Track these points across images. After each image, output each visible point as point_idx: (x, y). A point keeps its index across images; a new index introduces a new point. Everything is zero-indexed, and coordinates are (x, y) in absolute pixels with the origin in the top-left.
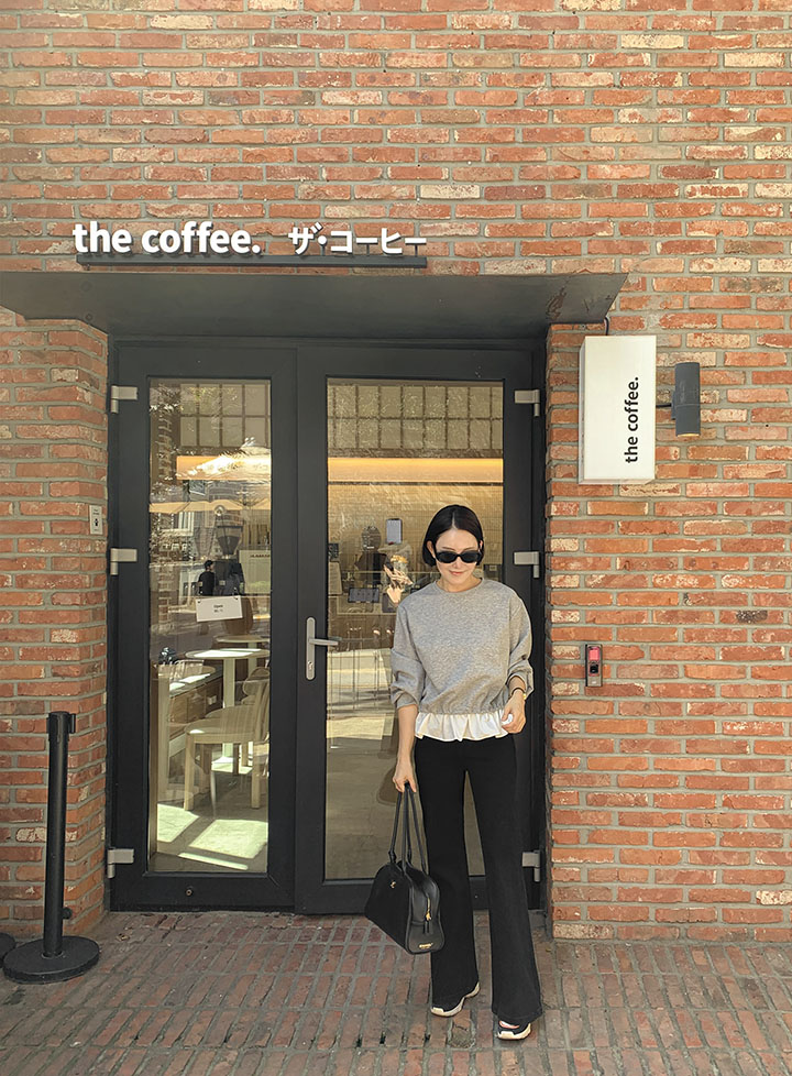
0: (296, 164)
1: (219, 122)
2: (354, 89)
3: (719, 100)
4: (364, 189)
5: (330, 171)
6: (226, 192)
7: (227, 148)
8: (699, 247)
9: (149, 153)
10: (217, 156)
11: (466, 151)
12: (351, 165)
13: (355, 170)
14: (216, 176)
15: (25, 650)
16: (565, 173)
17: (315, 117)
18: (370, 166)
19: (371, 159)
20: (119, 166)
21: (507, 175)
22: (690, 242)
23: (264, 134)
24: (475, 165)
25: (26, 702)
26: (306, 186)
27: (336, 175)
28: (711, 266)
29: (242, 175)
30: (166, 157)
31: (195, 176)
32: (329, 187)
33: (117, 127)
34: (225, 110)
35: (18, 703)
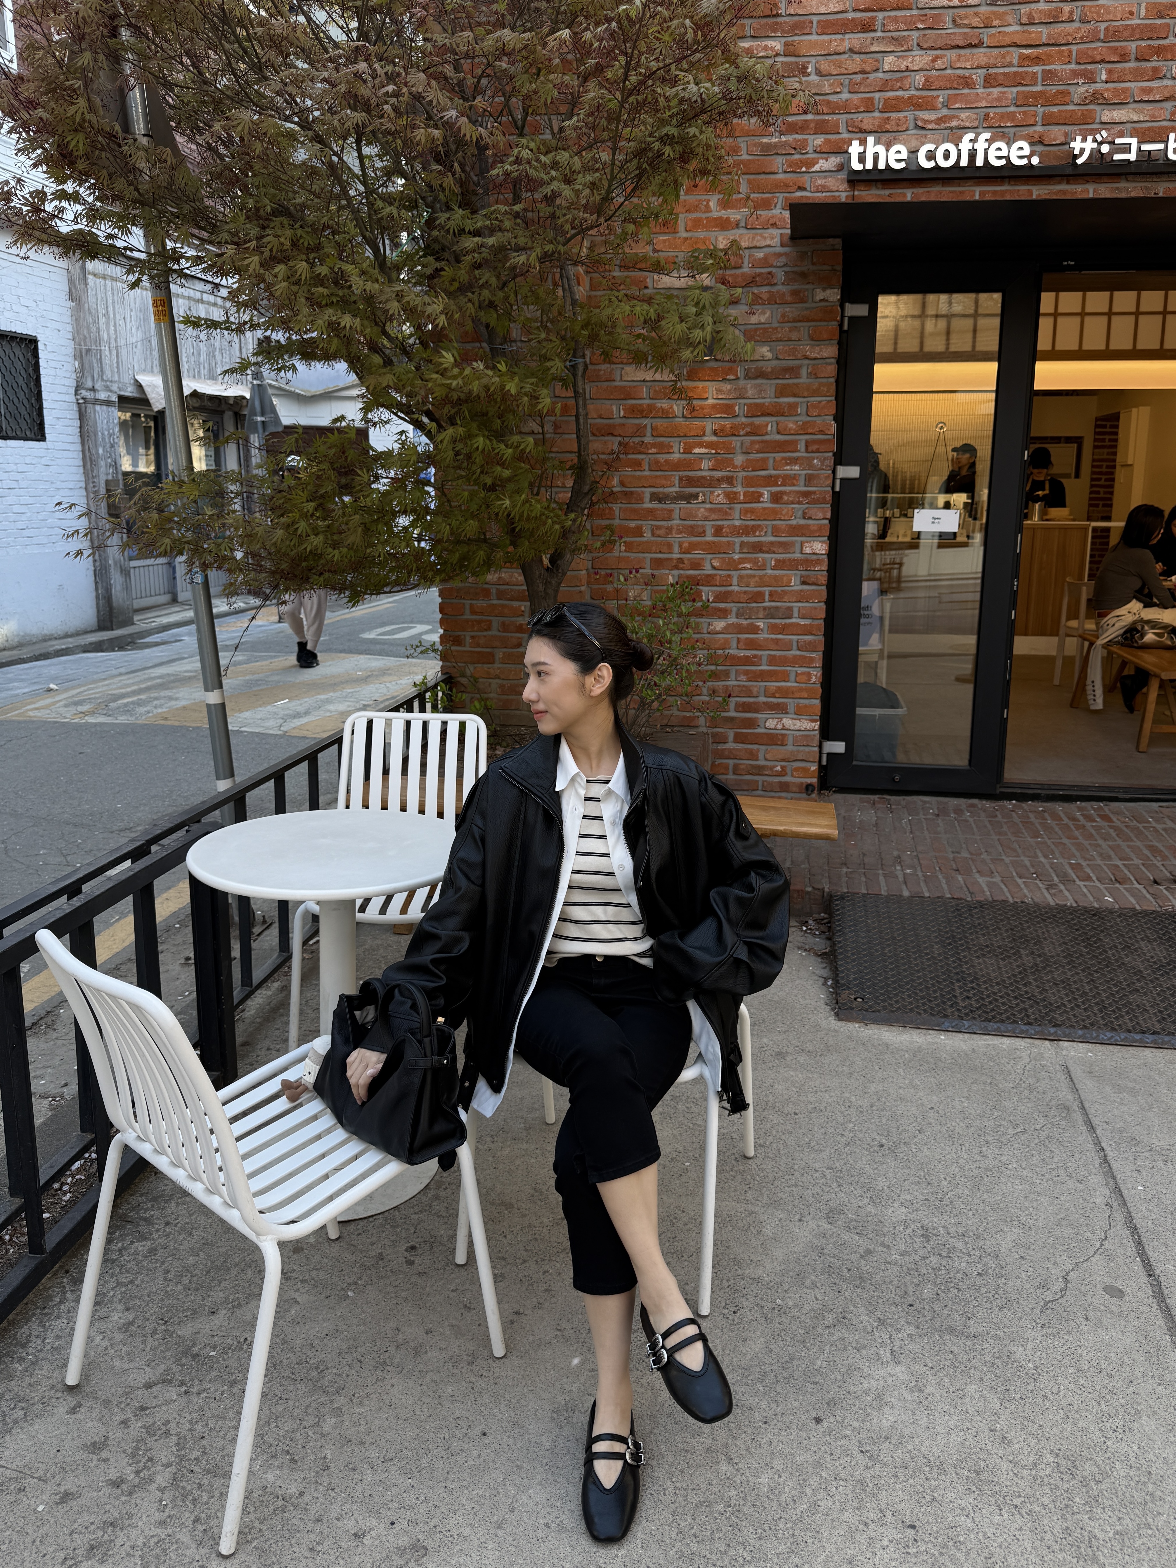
0: (1073, 66)
1: (996, 23)
4: (1145, 90)
5: (1110, 72)
6: (999, 99)
7: (1003, 50)
9: (919, 59)
10: (992, 61)
12: (1132, 64)
13: (1136, 70)
14: (989, 82)
15: (777, 561)
17: (1098, 14)
18: (1153, 64)
19: (1155, 58)
20: (887, 76)
23: (1043, 33)
25: (777, 608)
26: (1082, 89)
27: (1115, 77)
29: (1017, 80)
30: (939, 64)
31: (967, 83)
32: (1108, 90)
33: (890, 34)
34: (1003, 9)
35: (770, 608)
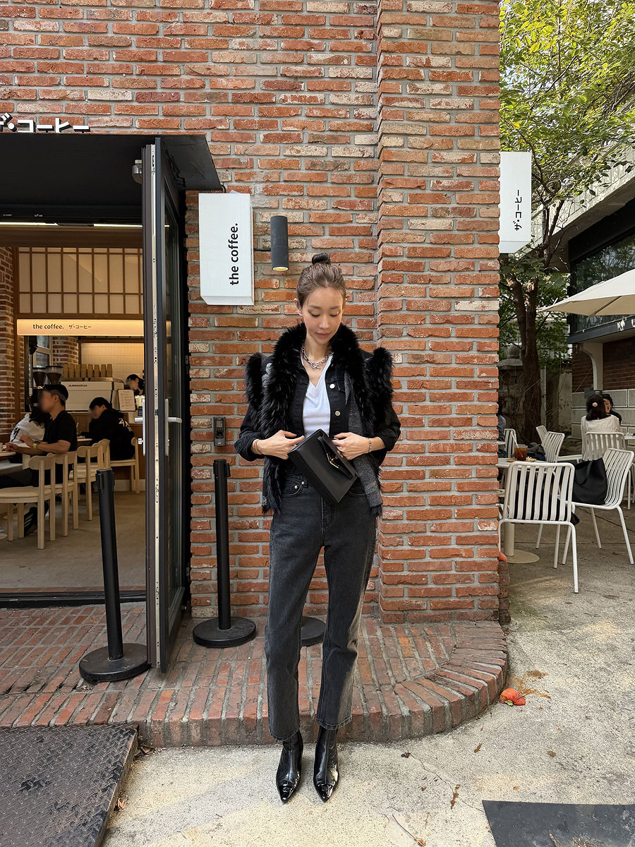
2: (37, 19)
3: (303, 35)
4: (46, 92)
5: (20, 78)
8: (290, 138)
11: (121, 67)
12: (36, 75)
13: (39, 78)
16: (194, 84)
17: (8, 39)
18: (51, 75)
19: (51, 70)
21: (151, 85)
22: (284, 134)
24: (128, 77)
26: (3, 89)
27: (25, 82)
28: (298, 151)
32: (20, 90)
